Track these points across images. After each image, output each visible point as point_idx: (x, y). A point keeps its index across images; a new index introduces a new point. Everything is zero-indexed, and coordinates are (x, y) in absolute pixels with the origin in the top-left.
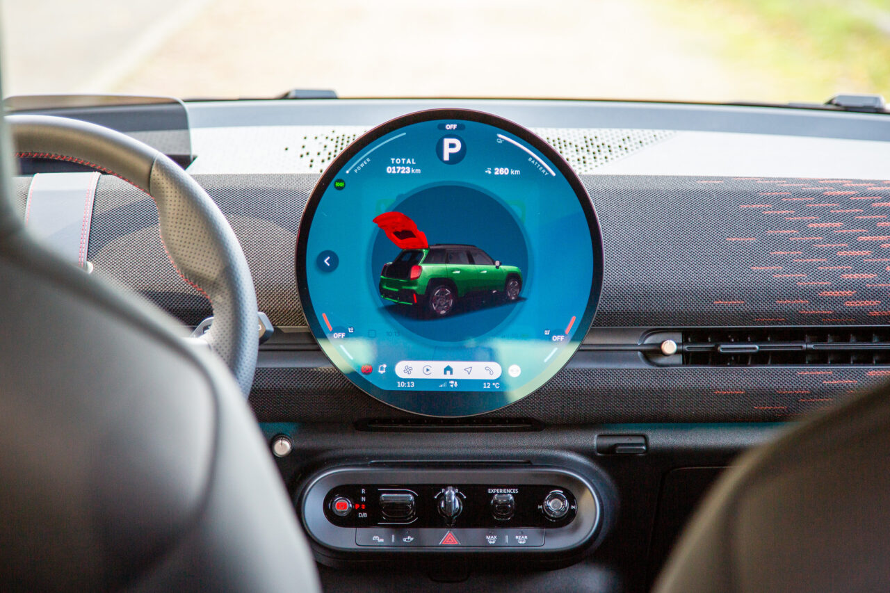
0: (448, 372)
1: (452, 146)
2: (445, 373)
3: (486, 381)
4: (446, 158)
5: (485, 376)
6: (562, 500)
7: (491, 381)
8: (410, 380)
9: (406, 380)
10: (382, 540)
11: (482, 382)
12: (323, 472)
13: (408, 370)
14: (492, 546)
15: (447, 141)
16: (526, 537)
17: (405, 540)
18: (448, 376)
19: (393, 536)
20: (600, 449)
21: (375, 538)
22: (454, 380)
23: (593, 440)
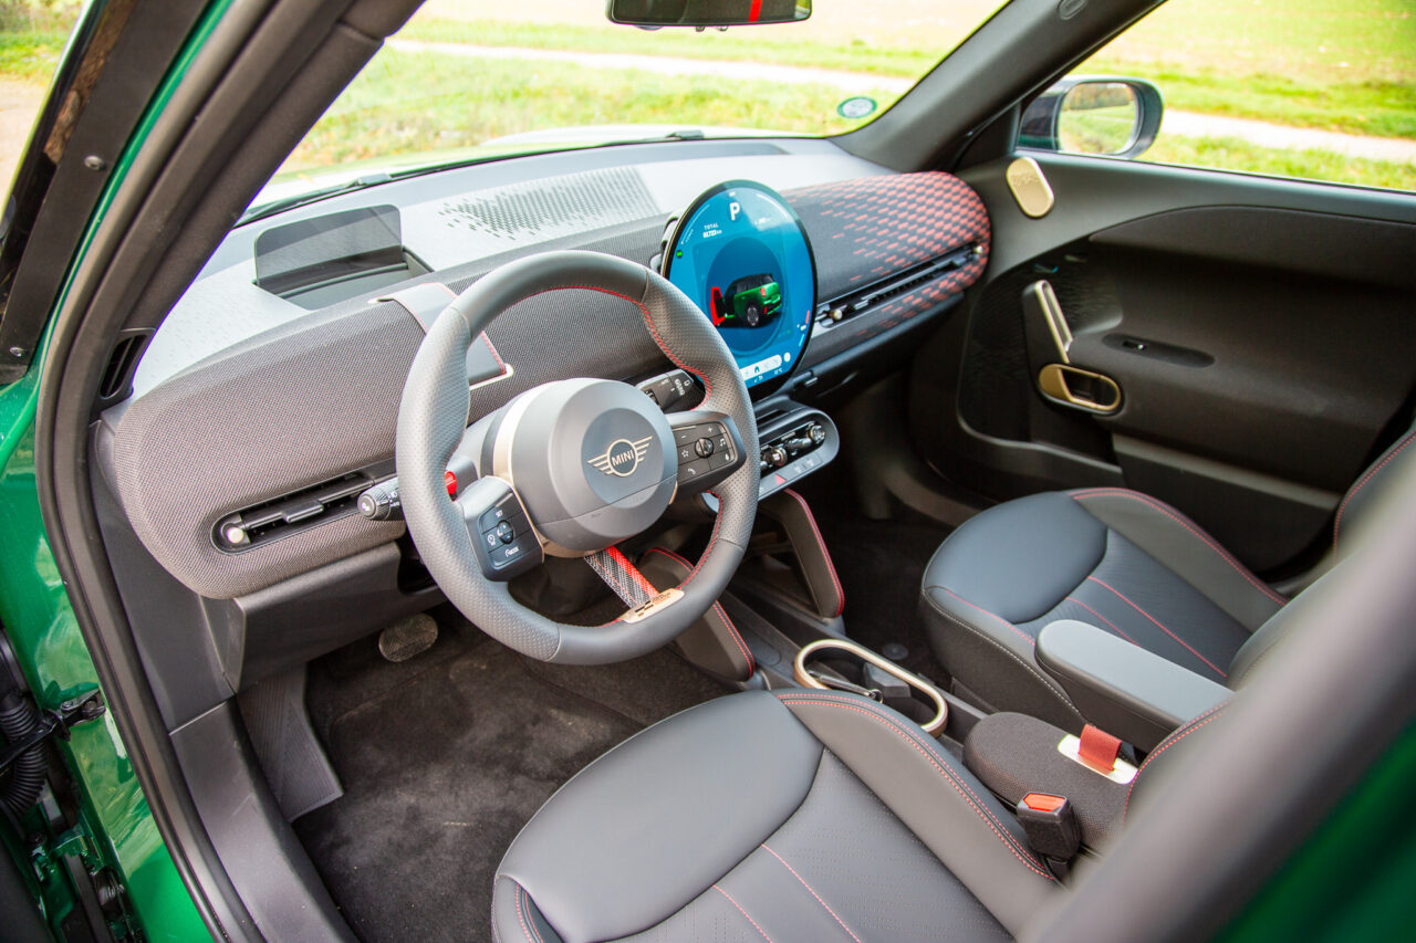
1: (735, 208)
4: (733, 218)
11: (772, 371)
15: (732, 206)
22: (761, 375)
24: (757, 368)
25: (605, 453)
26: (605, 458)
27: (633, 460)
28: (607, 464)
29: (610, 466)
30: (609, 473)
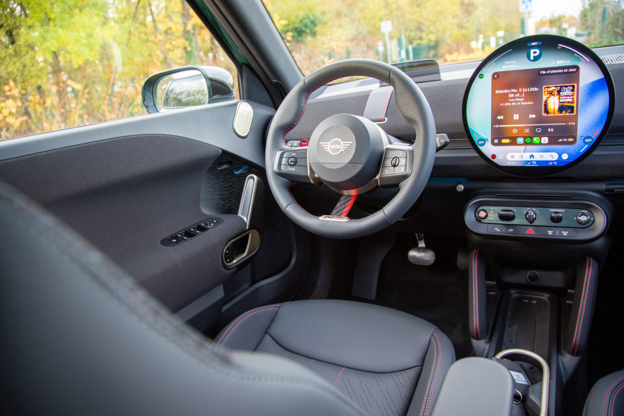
0: (532, 158)
1: (535, 53)
2: (530, 158)
3: (550, 161)
4: (532, 58)
5: (550, 159)
6: (587, 216)
7: (553, 161)
8: (514, 161)
9: (511, 161)
10: (499, 230)
11: (548, 162)
12: (475, 200)
13: (513, 157)
14: (550, 235)
15: (532, 51)
16: (567, 232)
17: (509, 230)
18: (532, 159)
19: (504, 229)
20: (607, 190)
21: (496, 229)
22: (535, 161)
23: (603, 186)
24: (532, 156)
25: (329, 141)
26: (328, 144)
27: (340, 149)
28: (327, 147)
29: (328, 148)
30: (327, 150)
